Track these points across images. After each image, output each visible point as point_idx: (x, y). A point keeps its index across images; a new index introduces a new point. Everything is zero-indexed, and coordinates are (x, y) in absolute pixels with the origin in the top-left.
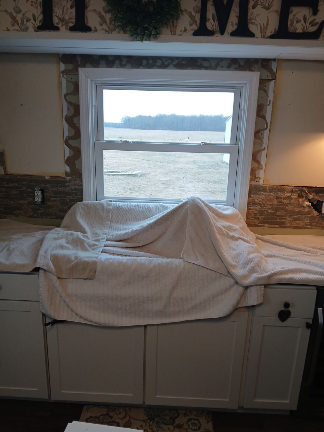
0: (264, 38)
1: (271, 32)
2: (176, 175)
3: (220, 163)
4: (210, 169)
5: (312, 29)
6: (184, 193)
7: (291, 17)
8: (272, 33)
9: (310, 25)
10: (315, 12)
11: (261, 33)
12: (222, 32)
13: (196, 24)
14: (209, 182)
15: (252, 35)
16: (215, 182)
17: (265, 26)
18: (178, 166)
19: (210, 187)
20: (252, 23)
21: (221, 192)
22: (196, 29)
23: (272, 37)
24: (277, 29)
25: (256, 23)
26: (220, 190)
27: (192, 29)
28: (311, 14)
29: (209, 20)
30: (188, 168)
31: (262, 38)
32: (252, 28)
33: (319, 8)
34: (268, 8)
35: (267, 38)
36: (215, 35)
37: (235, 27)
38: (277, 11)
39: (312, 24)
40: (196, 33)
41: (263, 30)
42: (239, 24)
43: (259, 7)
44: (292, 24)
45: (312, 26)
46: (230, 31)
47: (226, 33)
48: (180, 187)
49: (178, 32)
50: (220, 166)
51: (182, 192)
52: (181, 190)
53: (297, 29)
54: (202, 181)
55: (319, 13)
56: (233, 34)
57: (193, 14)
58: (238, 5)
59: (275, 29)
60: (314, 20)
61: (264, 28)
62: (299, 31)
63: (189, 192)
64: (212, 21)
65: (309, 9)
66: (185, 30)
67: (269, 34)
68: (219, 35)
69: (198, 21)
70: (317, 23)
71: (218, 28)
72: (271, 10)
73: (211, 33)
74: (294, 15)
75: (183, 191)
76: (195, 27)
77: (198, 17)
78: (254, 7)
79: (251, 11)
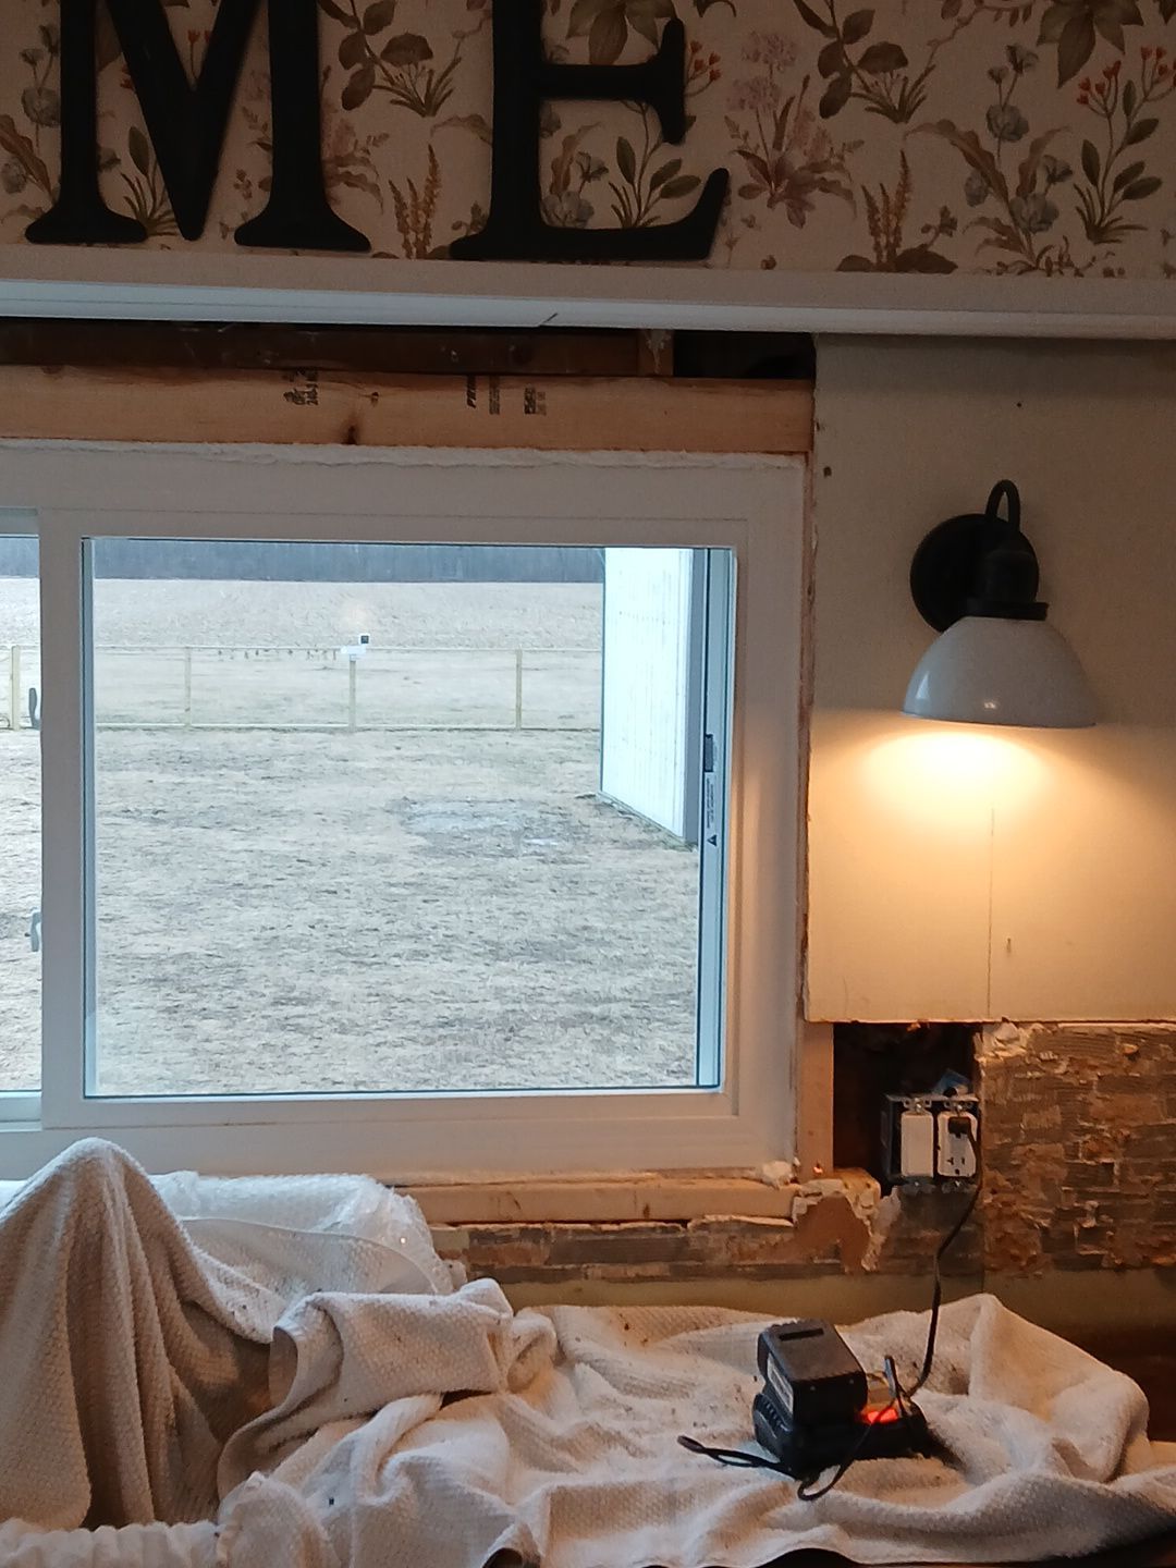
0: (422, 255)
1: (456, 227)
2: (261, 915)
3: (582, 812)
4: (510, 854)
5: (670, 211)
6: (303, 1045)
7: (551, 149)
8: (461, 233)
9: (657, 192)
10: (675, 127)
11: (403, 229)
12: (192, 225)
13: (44, 181)
14: (496, 951)
15: (352, 242)
16: (534, 951)
17: (422, 195)
18: (277, 841)
19: (499, 993)
20: (351, 181)
21: (565, 1024)
22: (46, 205)
23: (462, 250)
24: (486, 210)
25: (371, 177)
26: (566, 1009)
27: (23, 209)
28: (655, 133)
29: (115, 161)
30: (352, 856)
31: (409, 256)
32: (351, 206)
33: (692, 106)
34: (427, 106)
35: (438, 254)
36: (154, 241)
37: (259, 202)
38: (475, 121)
39: (668, 182)
40: (44, 231)
41: (413, 215)
42: (278, 185)
43: (377, 100)
44: (560, 184)
45: (666, 194)
46: (236, 222)
47: (212, 232)
48: (276, 1003)
50: (576, 833)
51: (290, 1037)
52: (283, 1026)
53: (591, 212)
54: (445, 951)
55: (691, 135)
56: (252, 235)
57: (25, 127)
58: (266, 84)
59: (476, 210)
60: (676, 165)
61: (416, 206)
62: (604, 218)
63: (343, 1031)
64: (128, 166)
65: (643, 113)
67: (442, 236)
68: (177, 241)
69: (54, 169)
70: (691, 183)
71: (168, 206)
72: (445, 111)
73: (129, 232)
74: (569, 143)
75: (297, 1028)
76: (39, 199)
77: (48, 146)
78: (352, 100)
79: (336, 117)
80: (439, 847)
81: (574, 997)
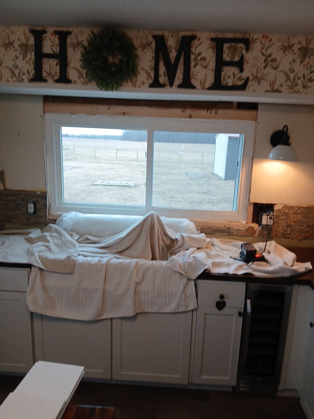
0: (203, 89)
1: (209, 85)
2: (168, 186)
3: (210, 175)
5: (240, 83)
7: (223, 74)
8: (209, 86)
9: (238, 80)
10: (242, 70)
11: (201, 85)
12: (171, 85)
13: (152, 79)
14: (198, 193)
15: (193, 87)
16: (204, 193)
17: (204, 80)
18: (171, 177)
20: (194, 78)
21: (208, 203)
22: (152, 82)
23: (210, 88)
24: (213, 83)
25: (197, 78)
26: (208, 201)
27: (149, 83)
28: (239, 71)
29: (161, 76)
30: (180, 179)
31: (202, 89)
32: (194, 82)
33: (244, 67)
34: (206, 67)
35: (206, 89)
36: (166, 88)
37: (181, 81)
38: (212, 70)
39: (240, 79)
40: (151, 86)
41: (202, 84)
42: (184, 79)
43: (198, 67)
44: (224, 79)
45: (240, 80)
46: (177, 84)
47: (174, 86)
49: (138, 84)
51: (172, 202)
53: (228, 83)
55: (244, 72)
56: (180, 86)
57: (149, 71)
58: (183, 65)
59: (212, 83)
60: (241, 76)
61: (203, 82)
62: (230, 84)
64: (163, 76)
65: (237, 69)
66: (143, 83)
67: (207, 86)
68: (169, 87)
69: (153, 77)
70: (243, 79)
71: (168, 82)
72: (208, 68)
73: (162, 86)
74: (226, 73)
76: (151, 81)
77: (152, 73)
78: (195, 66)
79: (192, 69)
80: (191, 179)
81: (209, 199)
